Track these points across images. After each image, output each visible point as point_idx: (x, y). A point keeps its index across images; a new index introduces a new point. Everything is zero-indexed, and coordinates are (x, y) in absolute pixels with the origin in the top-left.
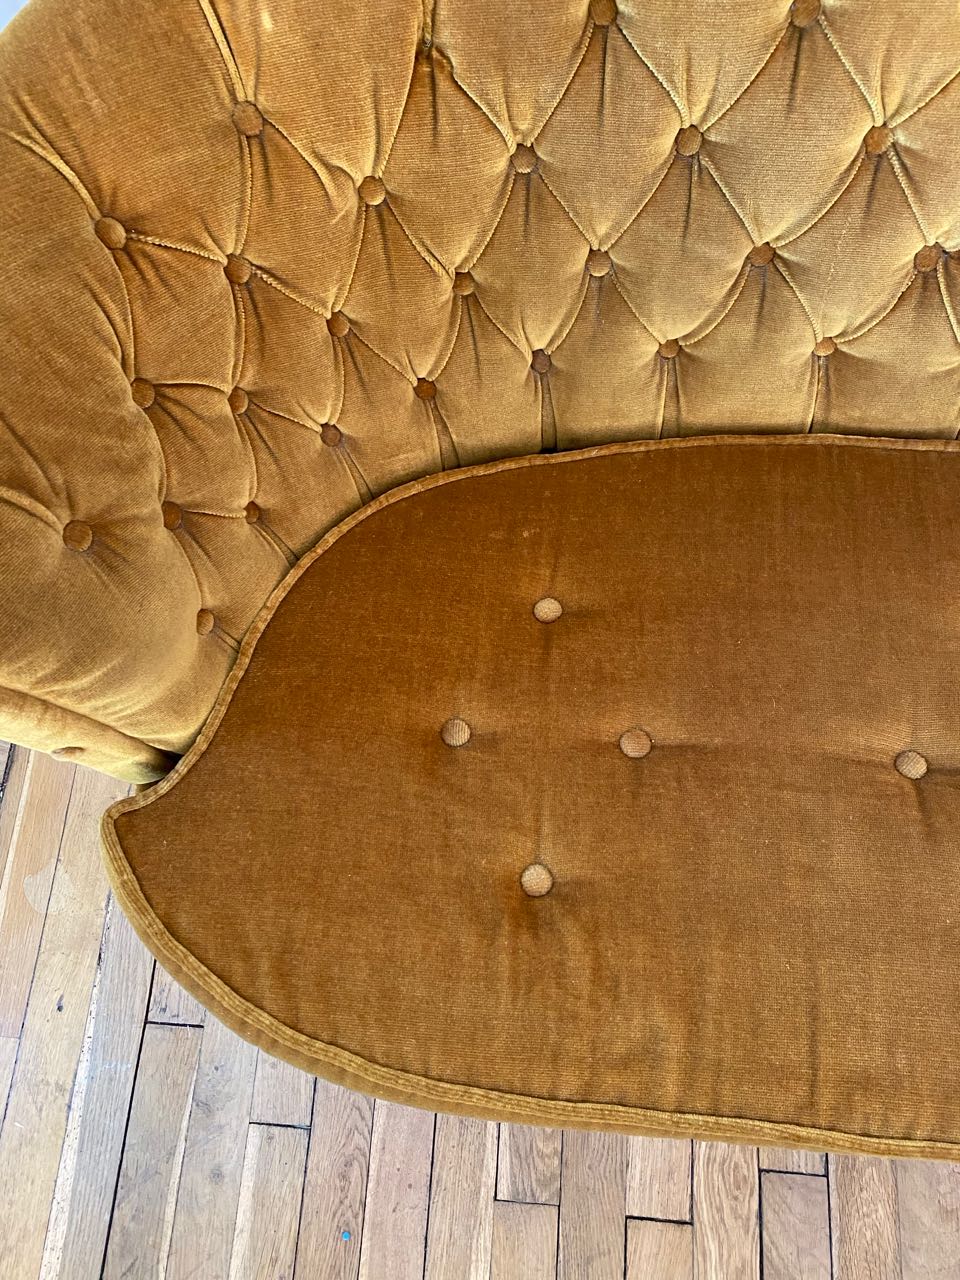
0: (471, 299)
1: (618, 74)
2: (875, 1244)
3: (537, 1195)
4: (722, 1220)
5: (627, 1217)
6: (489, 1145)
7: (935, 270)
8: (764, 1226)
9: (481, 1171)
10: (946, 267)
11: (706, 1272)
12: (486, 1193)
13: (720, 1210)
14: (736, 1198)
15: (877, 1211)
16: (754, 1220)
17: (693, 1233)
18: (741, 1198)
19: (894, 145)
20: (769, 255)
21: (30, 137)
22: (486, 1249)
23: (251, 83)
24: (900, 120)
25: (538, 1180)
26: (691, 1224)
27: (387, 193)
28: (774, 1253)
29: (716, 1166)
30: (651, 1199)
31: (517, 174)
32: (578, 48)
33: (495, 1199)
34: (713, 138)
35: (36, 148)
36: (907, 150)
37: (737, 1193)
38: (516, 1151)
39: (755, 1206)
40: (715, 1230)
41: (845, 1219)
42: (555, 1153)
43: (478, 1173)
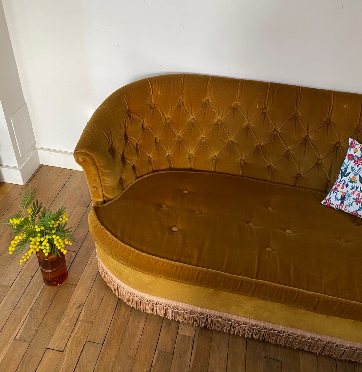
0: (180, 141)
1: (208, 109)
2: (108, 363)
3: (26, 339)
4: (71, 352)
5: (47, 348)
6: (19, 326)
7: (260, 148)
8: (82, 355)
9: (14, 332)
10: (261, 148)
11: (61, 364)
12: (13, 337)
13: (72, 349)
14: (77, 347)
15: (112, 354)
16: (79, 353)
17: (63, 354)
18: (78, 347)
19: (251, 127)
20: (232, 142)
21: (123, 97)
22: (6, 351)
23: (154, 100)
24: (251, 123)
25: (28, 336)
26: (63, 352)
27: (170, 121)
28: (81, 362)
29: (76, 339)
30: (55, 344)
31: (191, 122)
32: (203, 105)
33: (14, 339)
34: (223, 121)
35: (124, 99)
36: (252, 127)
37: (78, 345)
38: (25, 328)
39: (81, 349)
40: (68, 354)
41: (103, 355)
42: (35, 330)
43: (13, 332)
